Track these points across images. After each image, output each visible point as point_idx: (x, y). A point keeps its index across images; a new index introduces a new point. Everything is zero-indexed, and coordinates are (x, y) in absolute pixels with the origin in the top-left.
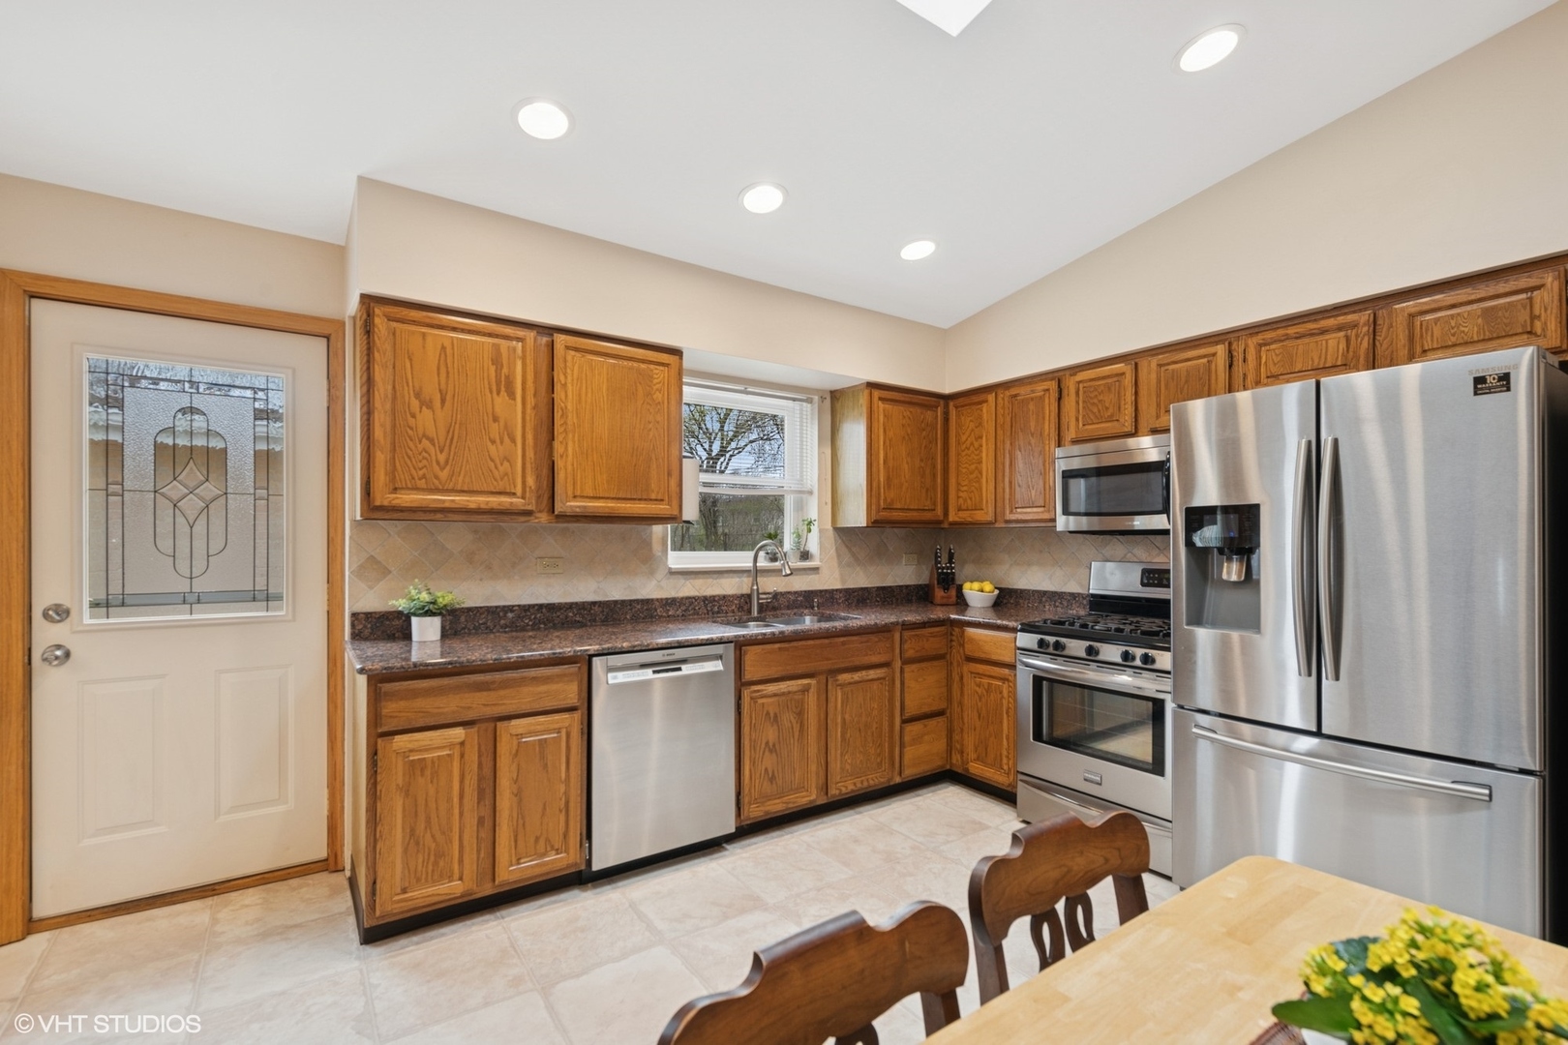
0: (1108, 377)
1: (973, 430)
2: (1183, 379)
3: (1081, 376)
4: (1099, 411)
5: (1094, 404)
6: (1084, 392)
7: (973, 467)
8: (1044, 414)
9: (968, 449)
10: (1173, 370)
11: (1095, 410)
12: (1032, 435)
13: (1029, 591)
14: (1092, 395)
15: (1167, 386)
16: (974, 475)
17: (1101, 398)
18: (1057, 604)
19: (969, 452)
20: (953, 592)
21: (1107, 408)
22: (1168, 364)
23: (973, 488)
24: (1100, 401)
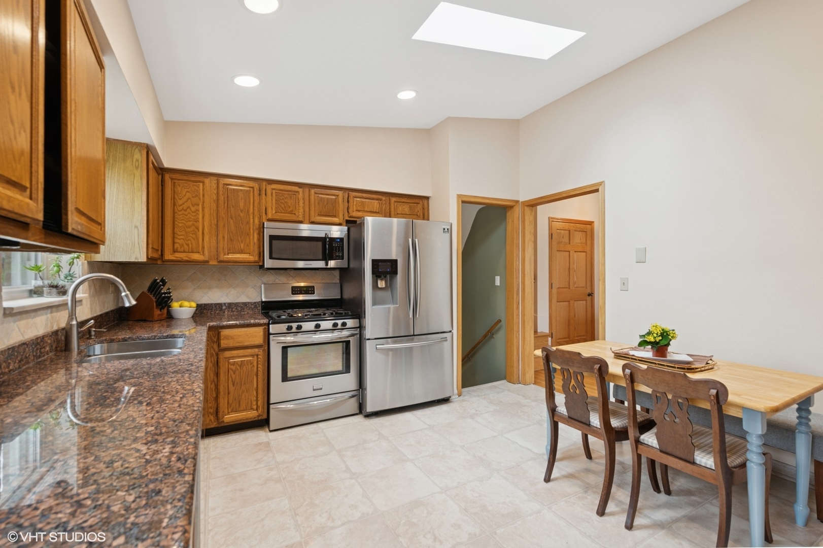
0: (290, 191)
1: (189, 198)
2: (326, 203)
3: (274, 186)
4: (285, 207)
5: (282, 203)
6: (276, 195)
7: (190, 223)
8: (250, 201)
9: (186, 210)
10: (321, 197)
11: (283, 206)
12: (242, 211)
13: (212, 304)
14: (281, 198)
15: (318, 203)
16: (191, 229)
17: (286, 200)
18: (234, 310)
19: (186, 213)
20: (165, 311)
21: (289, 207)
22: (319, 194)
23: (190, 238)
24: (286, 202)
